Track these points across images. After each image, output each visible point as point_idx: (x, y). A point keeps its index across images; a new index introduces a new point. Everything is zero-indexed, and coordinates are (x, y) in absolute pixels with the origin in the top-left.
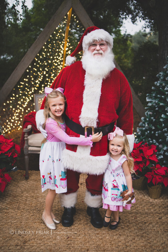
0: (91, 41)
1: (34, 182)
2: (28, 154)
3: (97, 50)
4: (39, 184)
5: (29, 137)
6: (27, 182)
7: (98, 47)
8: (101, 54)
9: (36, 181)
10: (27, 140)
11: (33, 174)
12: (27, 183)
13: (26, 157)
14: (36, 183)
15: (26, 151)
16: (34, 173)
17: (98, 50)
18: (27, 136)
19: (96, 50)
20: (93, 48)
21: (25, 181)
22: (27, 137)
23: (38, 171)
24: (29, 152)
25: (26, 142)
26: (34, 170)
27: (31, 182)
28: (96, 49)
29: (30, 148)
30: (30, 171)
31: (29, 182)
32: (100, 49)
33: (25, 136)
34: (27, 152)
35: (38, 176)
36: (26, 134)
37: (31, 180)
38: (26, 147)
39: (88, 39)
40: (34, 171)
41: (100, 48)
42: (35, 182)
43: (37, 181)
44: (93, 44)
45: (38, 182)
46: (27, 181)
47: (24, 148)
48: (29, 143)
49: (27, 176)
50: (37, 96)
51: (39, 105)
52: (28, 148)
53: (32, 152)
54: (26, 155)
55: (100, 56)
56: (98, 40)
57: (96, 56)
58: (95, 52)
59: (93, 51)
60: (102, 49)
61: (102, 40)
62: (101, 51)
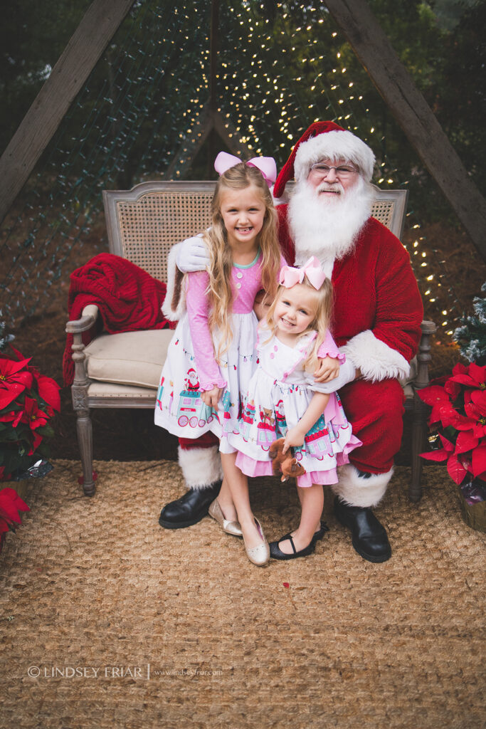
0: (316, 158)
1: (113, 506)
2: (87, 409)
3: (327, 182)
4: (131, 513)
5: (87, 350)
6: (88, 506)
7: (331, 175)
8: (338, 193)
9: (121, 501)
10: (84, 361)
11: (110, 472)
12: (90, 509)
13: (83, 421)
14: (119, 509)
15: (79, 400)
16: (114, 469)
17: (330, 183)
18: (83, 345)
19: (325, 182)
20: (318, 175)
21: (81, 505)
22: (80, 351)
23: (129, 463)
24: (92, 405)
25: (77, 367)
26: (115, 460)
27: (104, 505)
28: (325, 179)
29: (95, 390)
30: (103, 462)
31: (94, 509)
32: (337, 180)
33: (74, 347)
34: (82, 402)
35: (129, 481)
36: (76, 339)
37: (103, 501)
38: (79, 385)
39: (308, 151)
40: (117, 462)
41: (337, 178)
42: (119, 506)
43: (125, 500)
45: (126, 506)
46: (88, 502)
47: (73, 391)
48: (90, 372)
49: (89, 486)
50: (116, 199)
51: (122, 230)
52: (88, 388)
53: (100, 403)
54: (80, 412)
55: (333, 198)
56: (331, 157)
57: (324, 195)
58: (323, 186)
59: (318, 184)
60: (342, 180)
61: (342, 159)
62: (337, 187)
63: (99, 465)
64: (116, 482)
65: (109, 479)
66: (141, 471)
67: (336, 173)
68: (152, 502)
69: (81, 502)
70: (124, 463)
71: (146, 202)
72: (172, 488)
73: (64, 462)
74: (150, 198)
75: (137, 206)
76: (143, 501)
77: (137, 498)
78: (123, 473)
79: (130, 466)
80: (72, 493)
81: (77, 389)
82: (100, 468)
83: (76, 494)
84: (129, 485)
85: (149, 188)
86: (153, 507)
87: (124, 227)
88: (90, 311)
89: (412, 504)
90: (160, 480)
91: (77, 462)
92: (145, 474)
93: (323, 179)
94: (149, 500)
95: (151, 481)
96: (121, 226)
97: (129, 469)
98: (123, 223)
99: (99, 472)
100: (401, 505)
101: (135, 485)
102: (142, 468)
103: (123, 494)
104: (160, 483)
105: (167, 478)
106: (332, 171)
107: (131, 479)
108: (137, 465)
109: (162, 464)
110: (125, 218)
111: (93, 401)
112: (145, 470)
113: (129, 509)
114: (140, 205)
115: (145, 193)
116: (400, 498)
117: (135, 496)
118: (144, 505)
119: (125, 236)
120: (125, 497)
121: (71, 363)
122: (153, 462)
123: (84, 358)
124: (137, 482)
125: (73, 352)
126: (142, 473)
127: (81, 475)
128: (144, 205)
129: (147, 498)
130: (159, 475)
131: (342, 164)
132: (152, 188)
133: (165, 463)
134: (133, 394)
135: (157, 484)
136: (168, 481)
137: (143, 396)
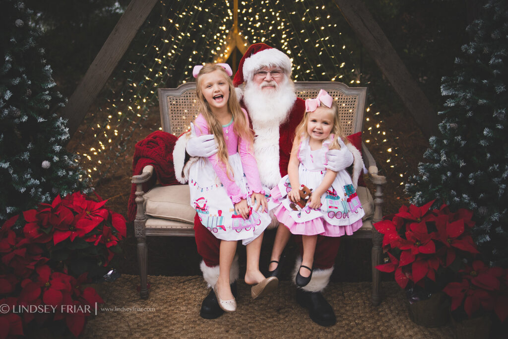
0: (258, 67)
1: (161, 305)
2: (144, 236)
3: (267, 81)
4: (173, 310)
5: (146, 196)
6: (144, 305)
7: (268, 77)
8: (274, 86)
9: (167, 302)
10: (143, 203)
11: (159, 283)
12: (145, 307)
13: (141, 245)
14: (166, 308)
15: (139, 230)
16: (161, 281)
17: (268, 81)
18: (143, 192)
19: (265, 81)
20: (260, 77)
21: (139, 304)
22: (141, 196)
23: (173, 278)
24: (148, 234)
25: (139, 207)
26: (162, 275)
27: (155, 305)
28: (265, 79)
29: (151, 223)
30: (154, 276)
33: (137, 193)
34: (141, 231)
35: (172, 290)
36: (139, 188)
37: (154, 302)
38: (140, 220)
40: (164, 277)
41: (272, 78)
42: (165, 306)
43: (170, 302)
44: (261, 71)
46: (144, 303)
47: (135, 223)
48: (147, 210)
49: (144, 292)
50: (167, 94)
51: (170, 116)
52: (146, 222)
53: (154, 232)
54: (140, 239)
55: (272, 90)
56: (268, 65)
57: (265, 89)
58: (264, 83)
59: (261, 83)
60: (275, 79)
61: (274, 66)
62: (273, 83)
63: (152, 279)
64: (163, 290)
65: (159, 288)
66: (181, 282)
67: (271, 75)
68: (189, 304)
69: (139, 302)
70: (169, 277)
71: (187, 97)
72: (203, 294)
73: (127, 276)
74: (190, 93)
75: (181, 99)
76: (182, 303)
77: (178, 301)
78: (169, 284)
79: (173, 279)
80: (132, 297)
81: (138, 222)
82: (152, 281)
83: (135, 297)
84: (173, 292)
85: (189, 87)
86: (189, 306)
87: (172, 113)
88: (148, 169)
89: (373, 307)
90: (194, 289)
91: (135, 276)
92: (184, 285)
93: (263, 79)
94: (186, 302)
95: (188, 290)
96: (170, 112)
97: (172, 281)
98: (172, 110)
99: (151, 283)
100: (365, 308)
101: (176, 292)
102: (182, 281)
103: (168, 297)
104: (195, 291)
105: (200, 288)
106: (268, 74)
107: (174, 288)
108: (178, 279)
109: (196, 278)
110: (173, 107)
111: (149, 231)
112: (184, 282)
113: (172, 308)
114: (183, 98)
115: (187, 90)
116: (365, 303)
117: (177, 299)
118: (182, 306)
119: (173, 119)
120: (169, 300)
121: (134, 205)
122: (189, 277)
123: (144, 201)
124: (178, 290)
125: (136, 196)
126: (182, 284)
127: (139, 285)
128: (186, 98)
129: (185, 301)
130: (194, 286)
131: (274, 69)
132: (191, 86)
133: (198, 278)
134: (176, 226)
135: (192, 292)
136: (199, 290)
137: (183, 228)
